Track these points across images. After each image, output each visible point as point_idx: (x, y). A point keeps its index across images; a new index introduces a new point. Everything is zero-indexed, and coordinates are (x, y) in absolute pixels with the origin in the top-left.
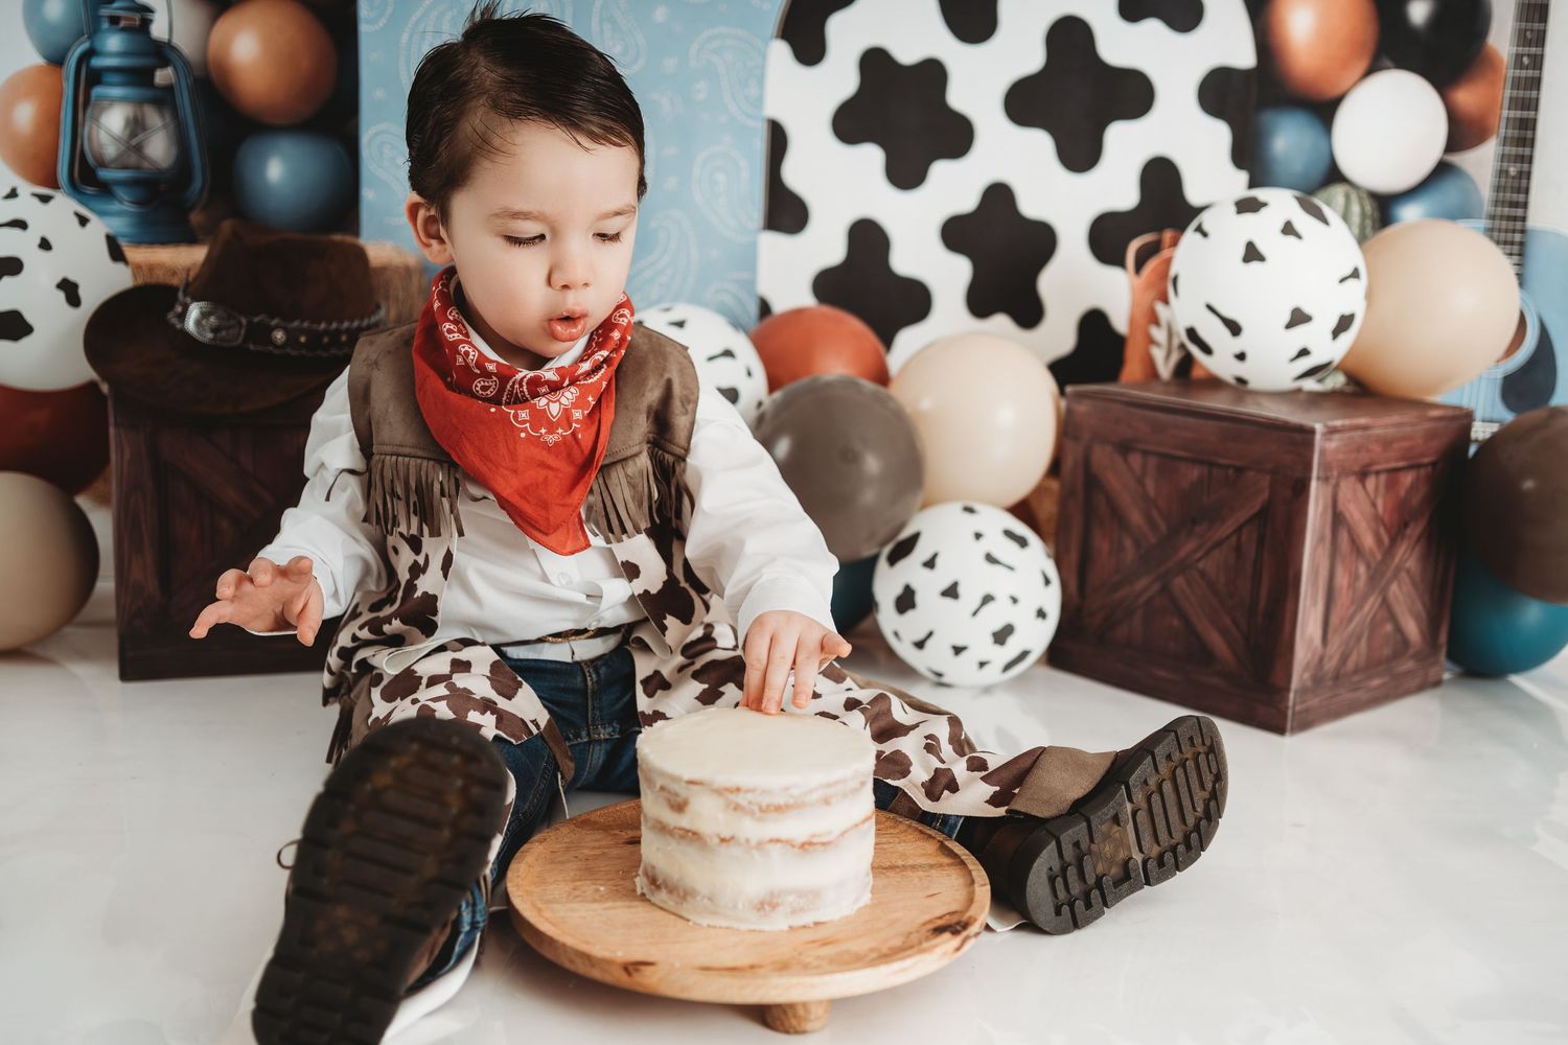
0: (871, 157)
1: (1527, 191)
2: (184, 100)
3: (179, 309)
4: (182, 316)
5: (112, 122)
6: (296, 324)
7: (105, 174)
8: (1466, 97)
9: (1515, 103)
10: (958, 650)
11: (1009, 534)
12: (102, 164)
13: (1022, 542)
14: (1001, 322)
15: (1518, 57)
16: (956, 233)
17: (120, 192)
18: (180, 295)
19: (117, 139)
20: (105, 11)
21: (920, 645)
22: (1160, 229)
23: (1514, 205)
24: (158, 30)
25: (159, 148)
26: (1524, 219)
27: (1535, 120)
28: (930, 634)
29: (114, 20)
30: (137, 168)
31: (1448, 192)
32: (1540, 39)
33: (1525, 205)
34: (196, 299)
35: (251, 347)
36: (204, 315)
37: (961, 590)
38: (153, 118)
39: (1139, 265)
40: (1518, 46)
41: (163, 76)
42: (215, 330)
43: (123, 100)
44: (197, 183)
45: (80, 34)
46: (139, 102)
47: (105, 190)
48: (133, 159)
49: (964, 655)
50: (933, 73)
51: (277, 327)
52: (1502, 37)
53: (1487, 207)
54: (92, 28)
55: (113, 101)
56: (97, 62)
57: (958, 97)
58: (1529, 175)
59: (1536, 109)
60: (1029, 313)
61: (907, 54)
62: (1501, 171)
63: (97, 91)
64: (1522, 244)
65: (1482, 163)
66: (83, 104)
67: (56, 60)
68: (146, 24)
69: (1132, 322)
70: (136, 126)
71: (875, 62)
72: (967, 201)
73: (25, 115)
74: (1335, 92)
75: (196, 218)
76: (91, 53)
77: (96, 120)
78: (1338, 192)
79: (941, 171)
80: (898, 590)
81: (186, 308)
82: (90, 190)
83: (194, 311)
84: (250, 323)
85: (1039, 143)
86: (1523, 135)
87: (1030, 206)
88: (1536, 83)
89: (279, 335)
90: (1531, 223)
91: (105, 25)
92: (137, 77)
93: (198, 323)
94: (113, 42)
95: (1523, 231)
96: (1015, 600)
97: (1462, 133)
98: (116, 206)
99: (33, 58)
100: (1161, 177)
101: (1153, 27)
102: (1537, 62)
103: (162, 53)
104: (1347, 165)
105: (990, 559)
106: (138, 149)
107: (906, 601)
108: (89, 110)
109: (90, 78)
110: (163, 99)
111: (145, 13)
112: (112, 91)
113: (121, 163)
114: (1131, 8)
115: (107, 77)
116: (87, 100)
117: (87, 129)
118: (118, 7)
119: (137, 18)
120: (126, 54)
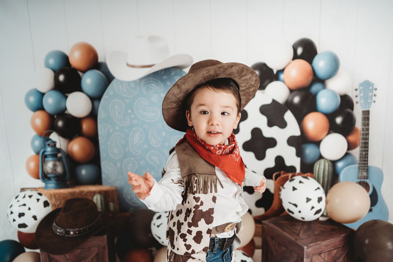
1: (367, 158)
2: (64, 160)
5: (49, 165)
7: (49, 176)
8: (351, 138)
9: (363, 139)
12: (48, 173)
15: (363, 129)
17: (52, 179)
19: (51, 169)
20: (47, 143)
22: (280, 171)
23: (365, 161)
24: (58, 146)
25: (59, 169)
26: (367, 164)
27: (368, 142)
29: (49, 145)
30: (55, 174)
31: (349, 159)
32: (368, 125)
33: (367, 161)
38: (58, 163)
39: (276, 179)
40: (363, 126)
41: (59, 155)
43: (52, 160)
44: (68, 176)
45: (42, 148)
46: (55, 161)
47: (49, 179)
48: (54, 172)
52: (359, 125)
53: (358, 161)
54: (44, 147)
55: (49, 161)
56: (46, 153)
58: (368, 154)
59: (368, 140)
62: (361, 154)
63: (46, 159)
64: (367, 169)
65: (356, 152)
67: (38, 154)
68: (55, 145)
69: (275, 190)
70: (55, 166)
73: (32, 165)
74: (319, 139)
75: (68, 183)
76: (44, 152)
77: (46, 165)
78: (322, 161)
82: (46, 179)
85: (251, 155)
86: (366, 146)
88: (368, 134)
90: (369, 165)
91: (47, 146)
92: (54, 156)
94: (49, 150)
95: (367, 167)
97: (351, 146)
98: (51, 182)
99: (33, 153)
100: (279, 160)
101: (276, 128)
102: (368, 130)
103: (59, 150)
104: (324, 154)
106: (55, 170)
108: (45, 163)
109: (44, 157)
110: (60, 160)
111: (55, 143)
112: (49, 159)
113: (52, 173)
114: (270, 124)
115: (48, 156)
116: (44, 161)
117: (45, 167)
118: (49, 142)
119: (53, 144)
120: (52, 151)
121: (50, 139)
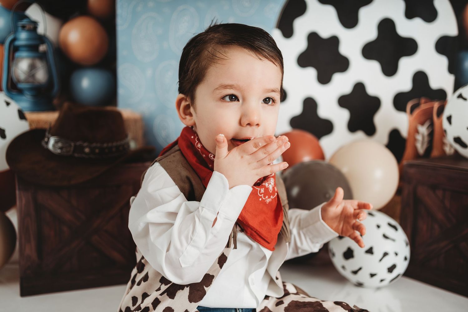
0: (311, 73)
2: (51, 57)
3: (46, 139)
4: (47, 143)
5: (23, 66)
6: (94, 145)
7: (21, 86)
10: (372, 275)
11: (390, 225)
12: (19, 81)
13: (395, 228)
14: (360, 135)
16: (343, 101)
17: (27, 92)
18: (47, 134)
19: (25, 72)
20: (21, 23)
21: (355, 272)
24: (41, 30)
25: (41, 75)
28: (360, 269)
29: (23, 27)
30: (32, 83)
34: (53, 135)
35: (76, 155)
36: (56, 142)
37: (375, 250)
38: (39, 64)
39: (412, 111)
41: (42, 48)
42: (61, 148)
43: (28, 57)
44: (56, 88)
45: (9, 33)
46: (33, 58)
47: (20, 92)
48: (31, 80)
49: (375, 278)
50: (334, 41)
51: (87, 147)
54: (15, 30)
55: (23, 58)
56: (17, 43)
57: (344, 50)
60: (370, 131)
61: (325, 34)
63: (17, 54)
66: (12, 59)
67: (2, 43)
68: (35, 28)
69: (409, 133)
70: (32, 67)
71: (313, 37)
72: (347, 89)
75: (55, 102)
76: (14, 40)
77: (17, 64)
79: (337, 78)
80: (344, 249)
81: (49, 139)
82: (14, 92)
83: (52, 141)
84: (75, 146)
85: (375, 66)
87: (371, 90)
89: (87, 150)
91: (20, 29)
92: (33, 48)
93: (54, 146)
94: (23, 36)
96: (396, 254)
98: (24, 98)
100: (420, 79)
101: (418, 22)
103: (42, 39)
105: (385, 237)
106: (33, 76)
107: (349, 254)
108: (14, 62)
109: (14, 49)
110: (43, 57)
111: (35, 24)
112: (23, 54)
113: (26, 81)
114: (410, 14)
115: (21, 49)
116: (13, 58)
117: (13, 69)
118: (24, 22)
119: (32, 27)
120: (28, 39)
121: (26, 17)
